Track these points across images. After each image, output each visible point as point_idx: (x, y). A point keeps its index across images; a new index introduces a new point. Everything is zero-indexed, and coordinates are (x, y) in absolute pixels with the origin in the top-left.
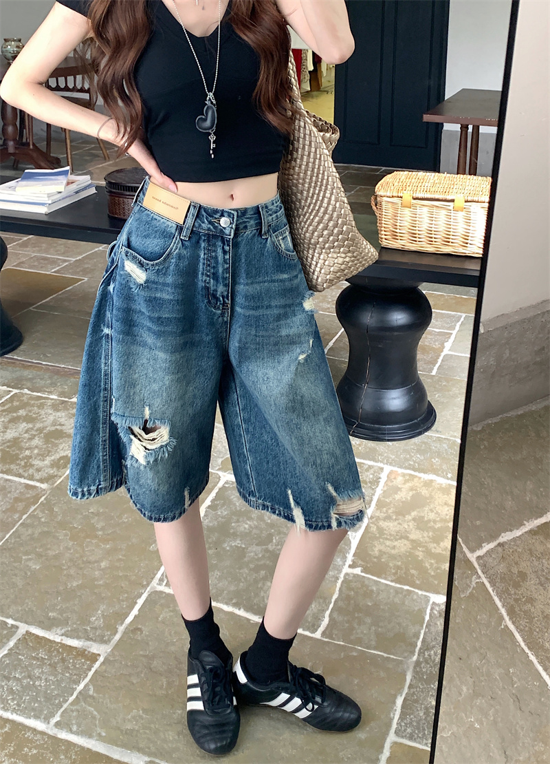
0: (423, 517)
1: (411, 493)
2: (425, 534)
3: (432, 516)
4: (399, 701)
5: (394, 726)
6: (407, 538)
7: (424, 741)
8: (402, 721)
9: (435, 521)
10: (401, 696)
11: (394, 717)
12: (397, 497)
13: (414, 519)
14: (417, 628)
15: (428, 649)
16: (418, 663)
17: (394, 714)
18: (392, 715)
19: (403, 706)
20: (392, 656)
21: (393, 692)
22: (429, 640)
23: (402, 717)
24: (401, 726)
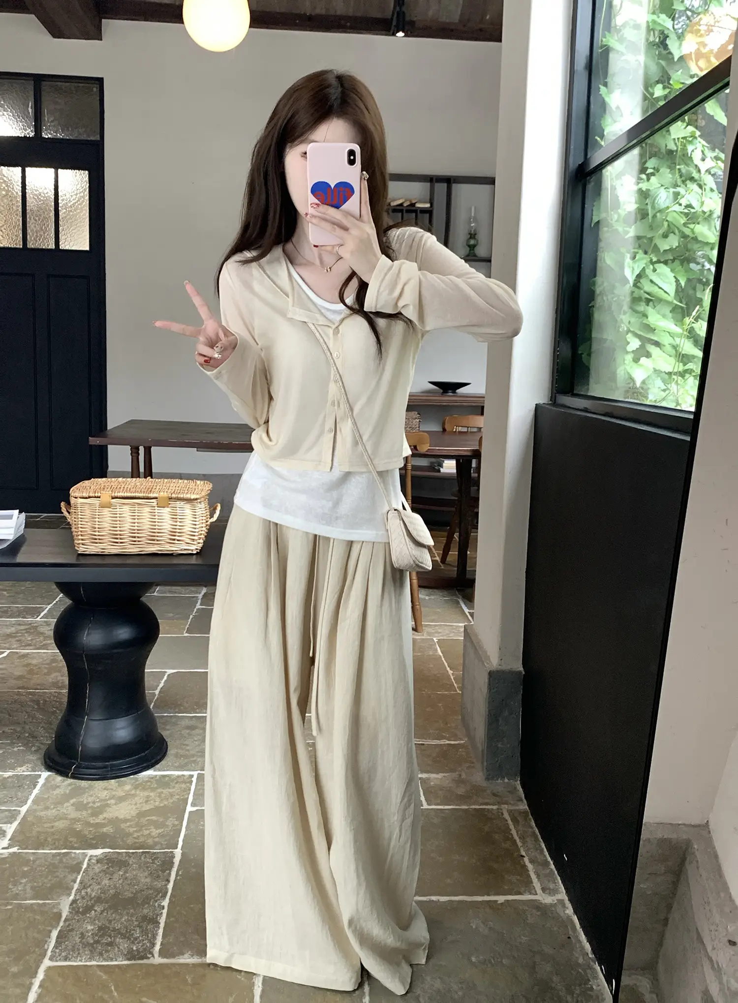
0: (83, 801)
1: (70, 788)
2: (84, 813)
3: (90, 799)
4: (55, 934)
5: (49, 953)
6: (66, 819)
7: (79, 958)
8: (57, 948)
9: (94, 802)
10: (56, 930)
11: (48, 948)
12: (55, 792)
13: (72, 805)
14: (74, 875)
15: (84, 888)
16: (74, 902)
17: (48, 946)
18: (46, 947)
19: (58, 937)
20: (47, 902)
21: (50, 928)
22: (87, 881)
23: (56, 947)
24: (55, 953)
